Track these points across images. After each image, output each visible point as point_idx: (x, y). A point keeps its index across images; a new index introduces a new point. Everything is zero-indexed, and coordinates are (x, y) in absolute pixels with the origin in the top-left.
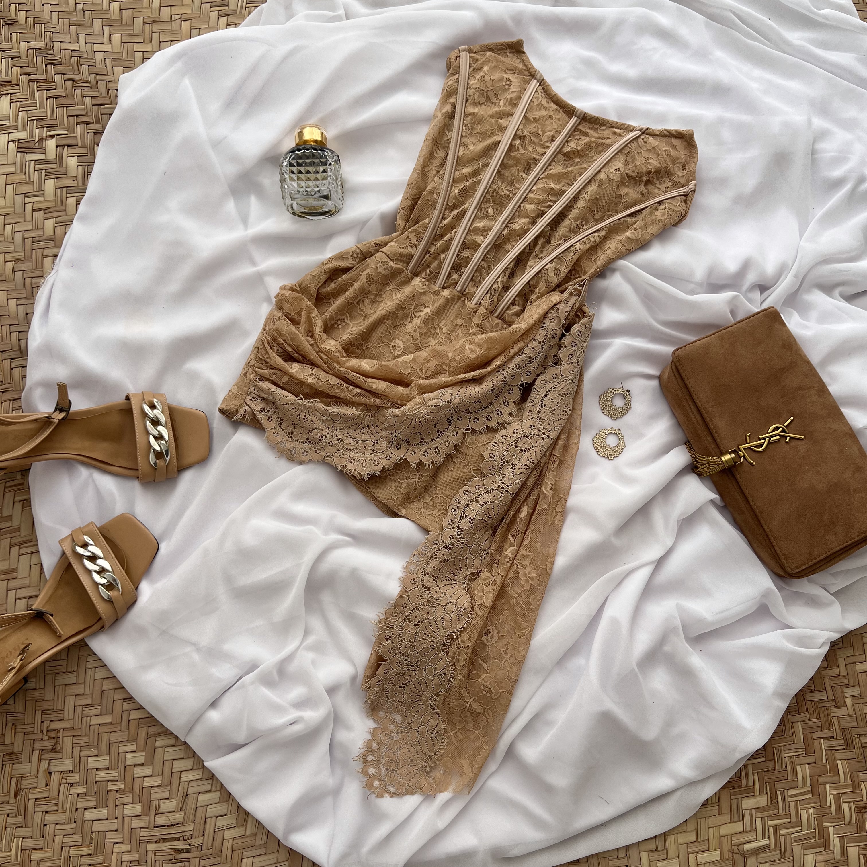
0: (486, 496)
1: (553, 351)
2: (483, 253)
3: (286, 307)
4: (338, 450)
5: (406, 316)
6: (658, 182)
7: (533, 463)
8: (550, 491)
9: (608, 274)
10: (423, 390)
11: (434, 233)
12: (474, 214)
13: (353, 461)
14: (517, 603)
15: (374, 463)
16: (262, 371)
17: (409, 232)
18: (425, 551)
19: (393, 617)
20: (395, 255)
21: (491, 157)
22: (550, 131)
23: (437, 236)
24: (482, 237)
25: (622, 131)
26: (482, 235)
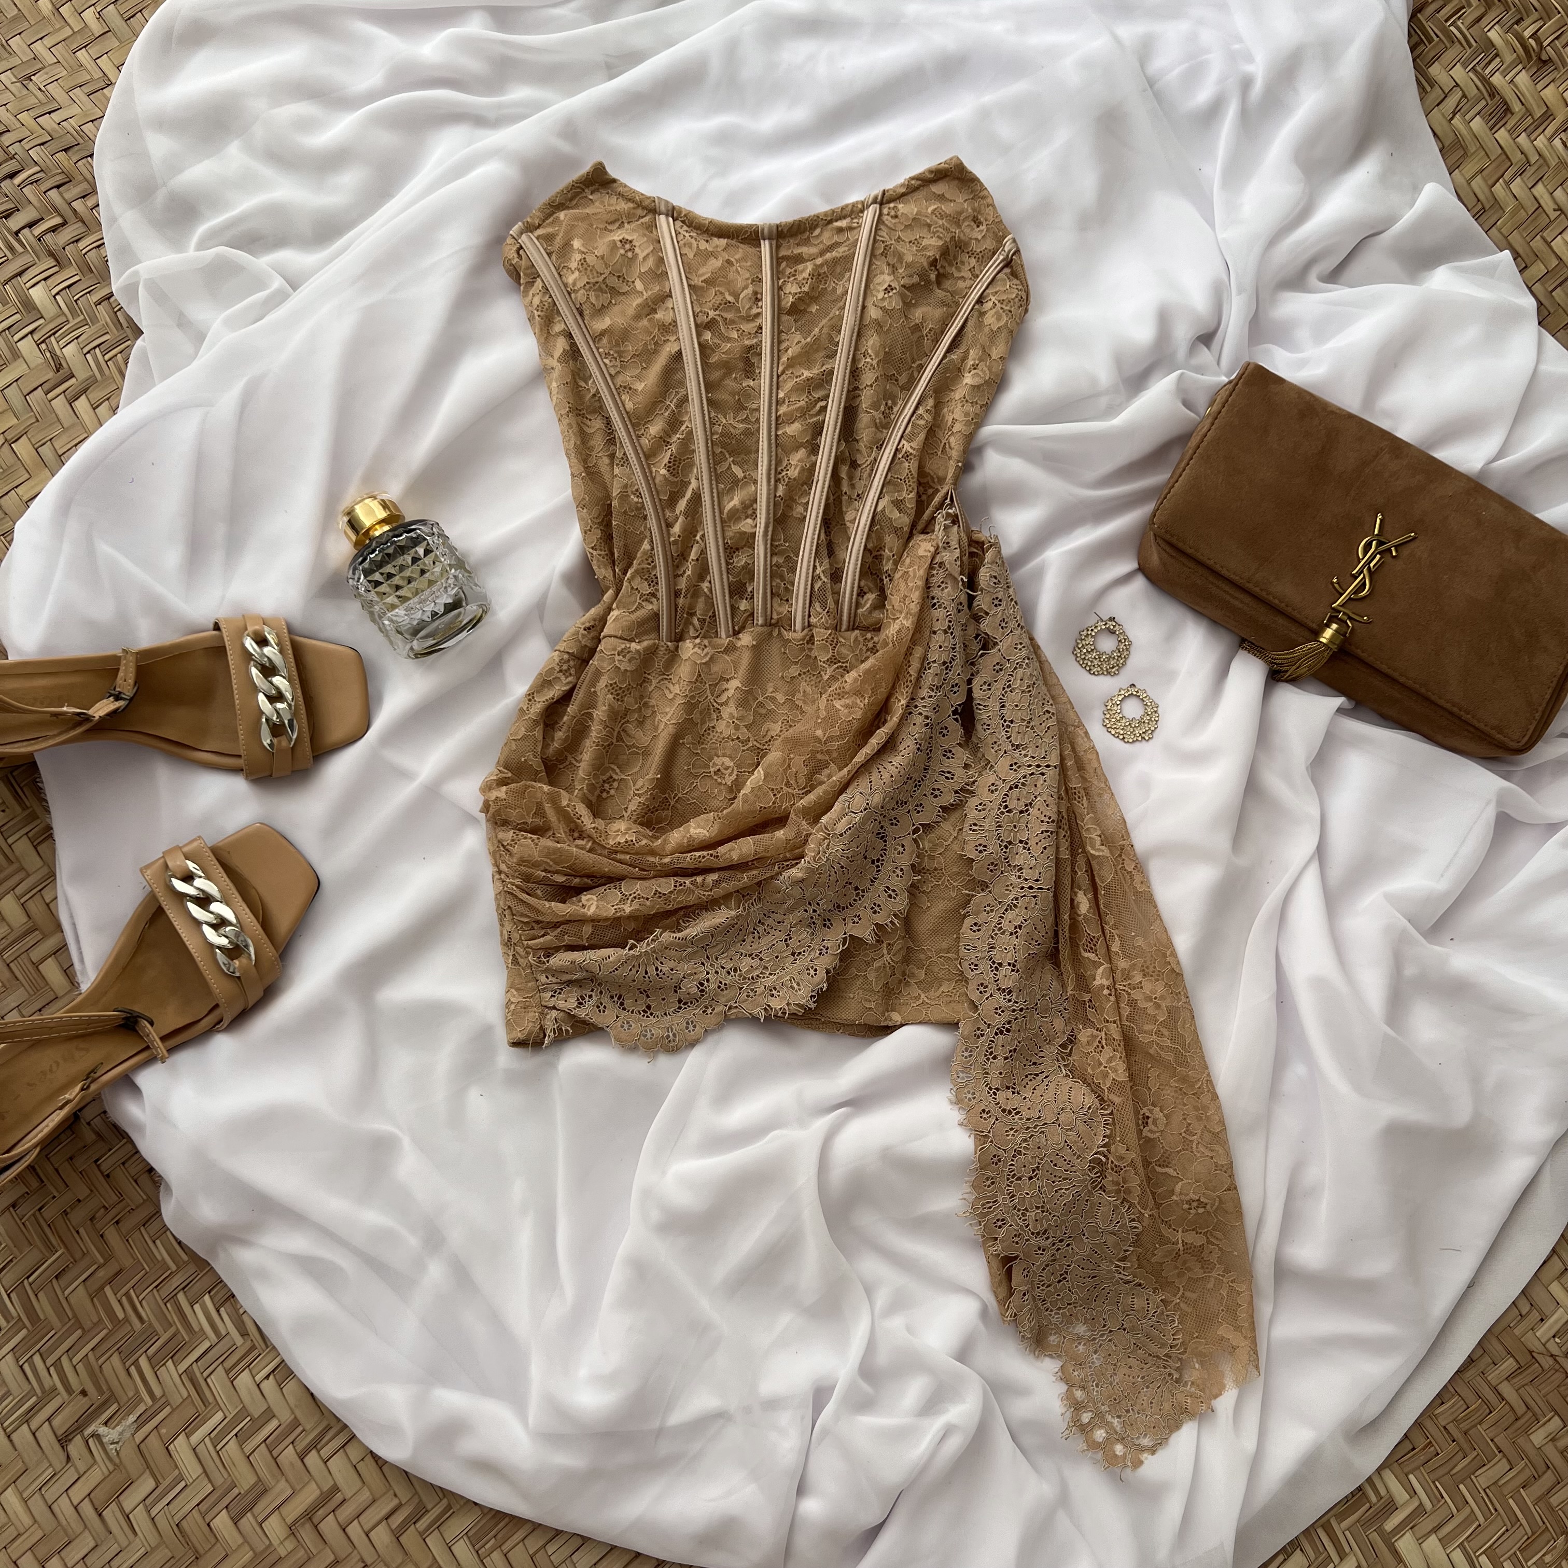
0: (1010, 915)
1: (971, 631)
2: (766, 545)
3: (513, 815)
4: (740, 989)
5: (706, 714)
6: (953, 269)
7: (1053, 821)
8: (1103, 847)
9: (975, 461)
10: (815, 814)
11: (669, 557)
12: (715, 491)
13: (774, 992)
14: (1162, 1048)
15: (809, 974)
16: (542, 940)
17: (629, 581)
18: (971, 1056)
19: (989, 1186)
20: (630, 629)
21: (682, 384)
22: (746, 287)
23: (677, 560)
24: (749, 521)
25: (848, 220)
26: (747, 517)
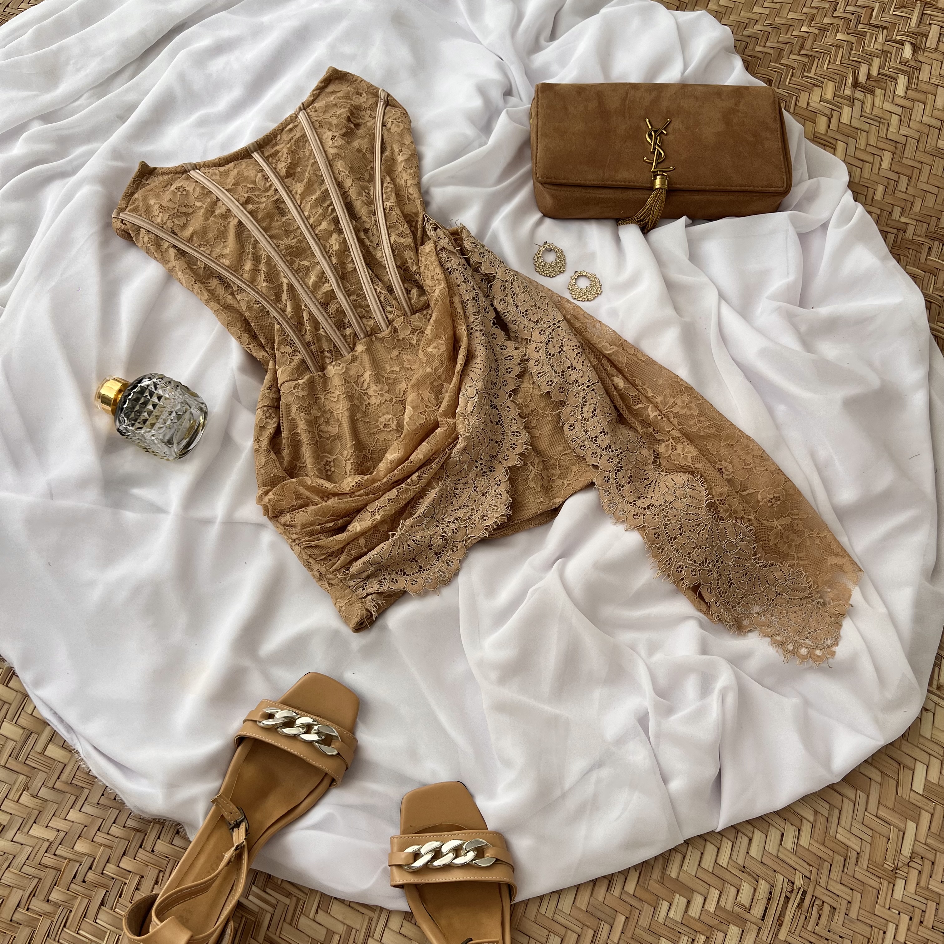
0: (586, 409)
2: (342, 293)
3: (284, 504)
4: (466, 527)
5: (360, 398)
6: (360, 119)
7: (579, 347)
8: (612, 347)
10: (452, 412)
11: (293, 326)
12: (298, 278)
13: (485, 518)
14: (706, 428)
15: (498, 498)
16: (339, 562)
17: (278, 351)
18: (610, 493)
19: (662, 552)
20: (293, 374)
21: (250, 236)
22: (257, 176)
23: (299, 326)
24: (326, 285)
25: (292, 123)
26: (324, 284)
